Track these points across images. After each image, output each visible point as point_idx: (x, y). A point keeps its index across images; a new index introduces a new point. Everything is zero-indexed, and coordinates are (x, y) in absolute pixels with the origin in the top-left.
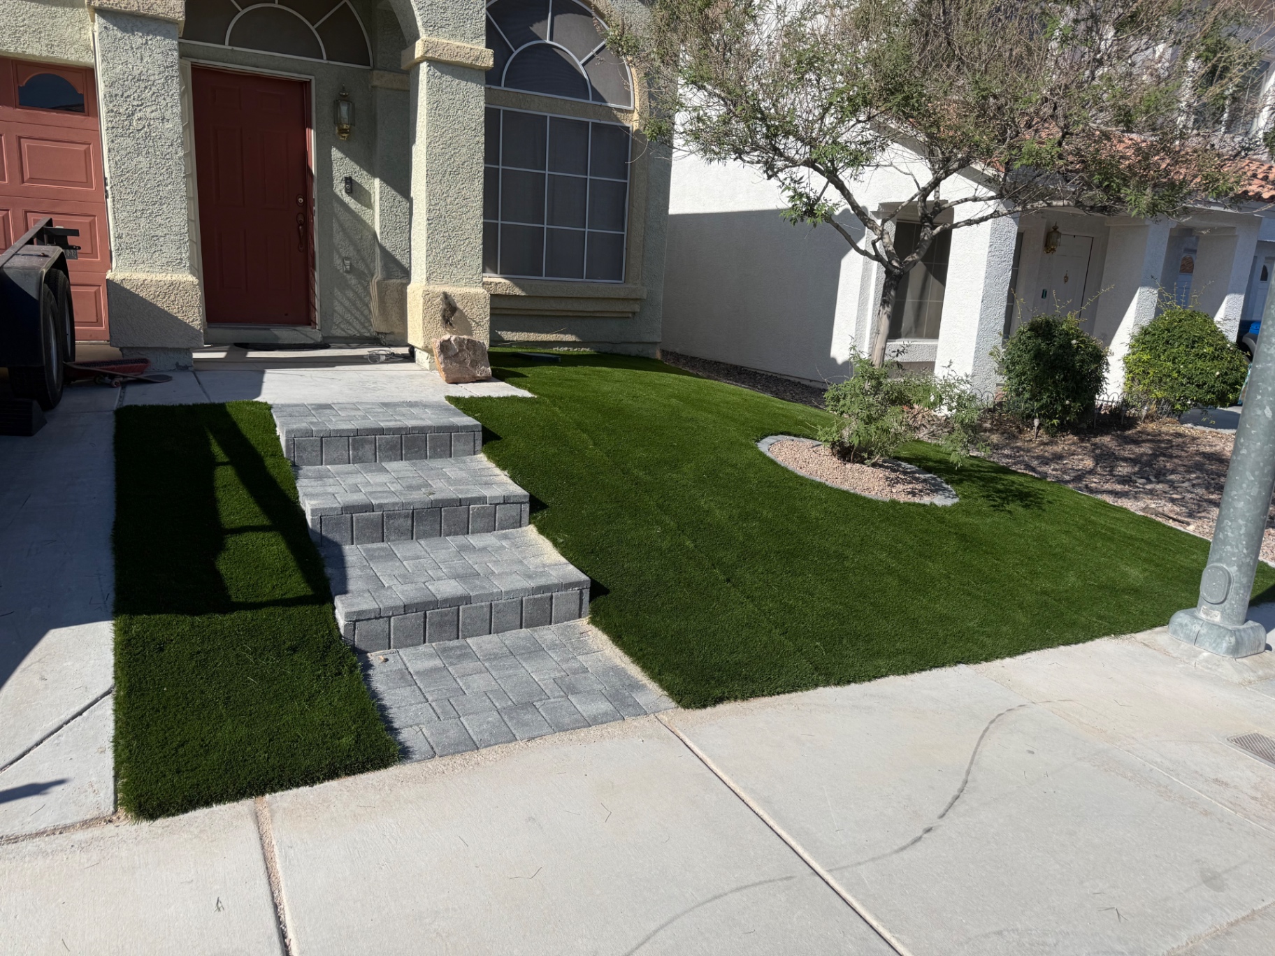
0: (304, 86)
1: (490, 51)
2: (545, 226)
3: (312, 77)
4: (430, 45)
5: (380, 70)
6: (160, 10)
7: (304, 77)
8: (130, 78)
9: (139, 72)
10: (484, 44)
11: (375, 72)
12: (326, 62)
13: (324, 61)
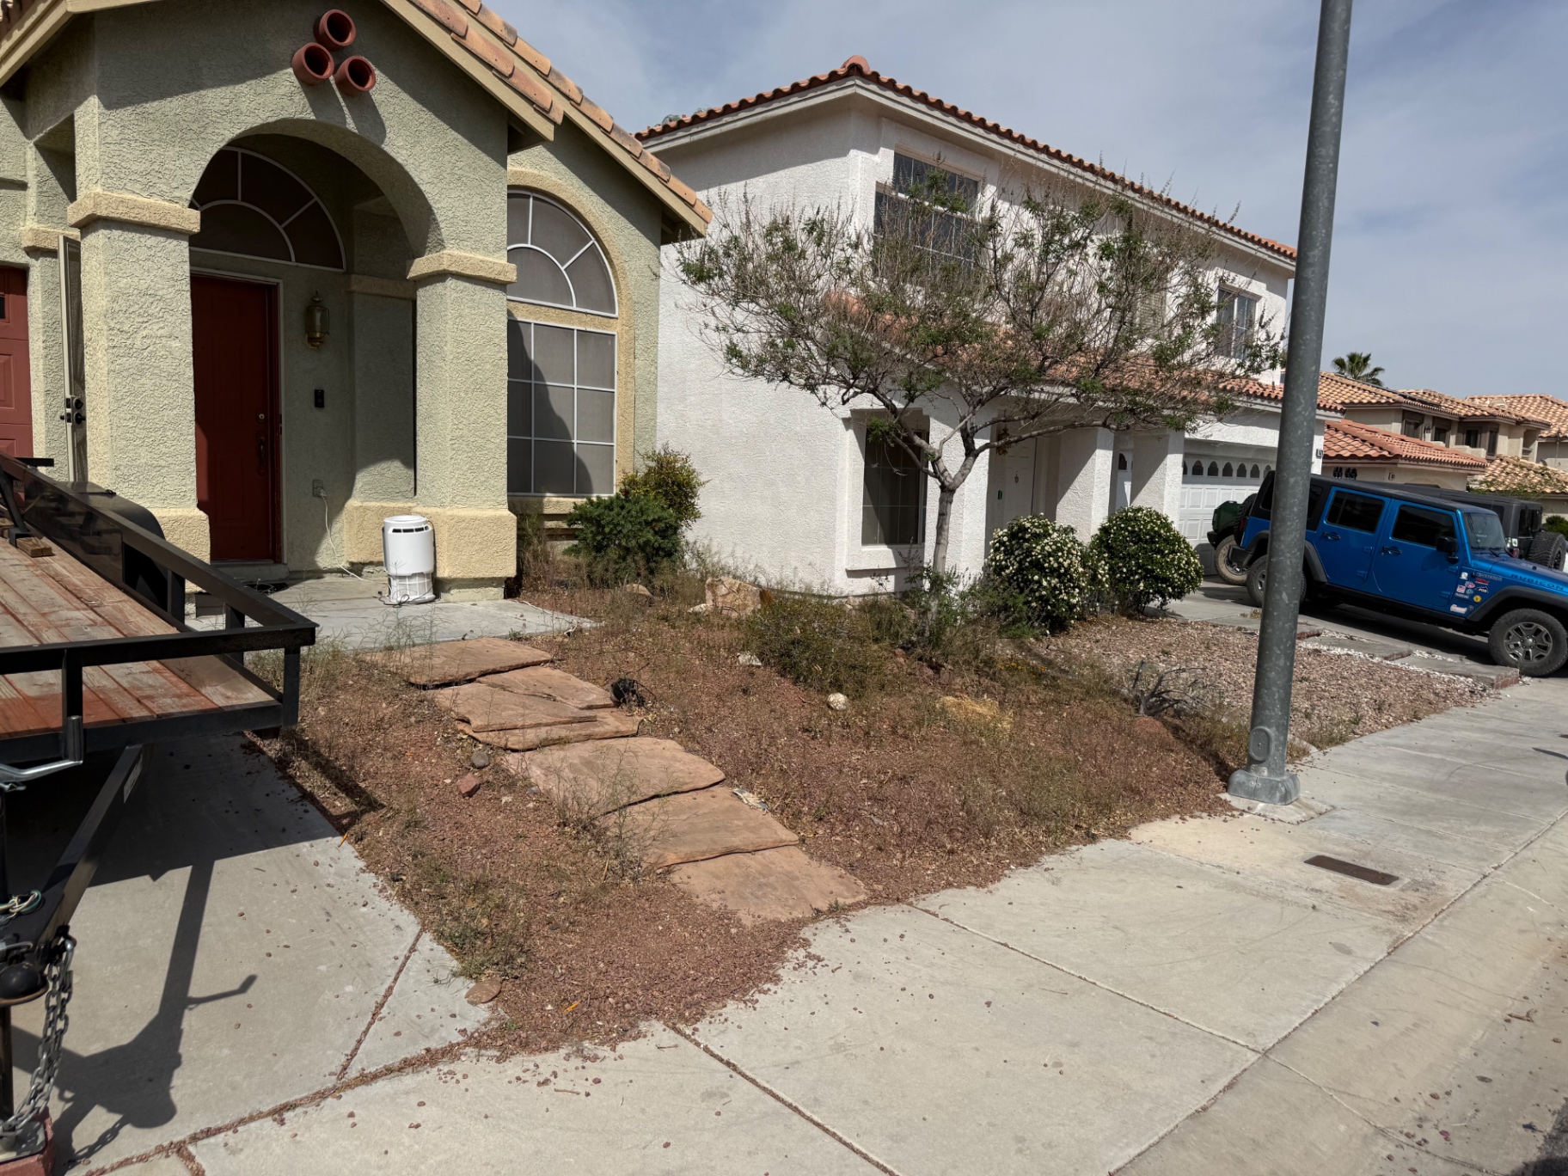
0: (272, 290)
1: (513, 266)
2: (533, 438)
3: (280, 281)
4: (454, 259)
5: (358, 274)
6: (173, 220)
7: (272, 281)
8: (136, 292)
9: (146, 286)
10: (506, 259)
11: (353, 276)
12: (296, 264)
13: (293, 263)
